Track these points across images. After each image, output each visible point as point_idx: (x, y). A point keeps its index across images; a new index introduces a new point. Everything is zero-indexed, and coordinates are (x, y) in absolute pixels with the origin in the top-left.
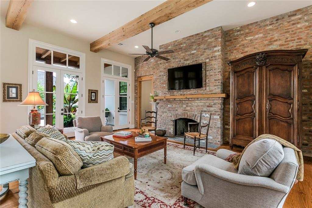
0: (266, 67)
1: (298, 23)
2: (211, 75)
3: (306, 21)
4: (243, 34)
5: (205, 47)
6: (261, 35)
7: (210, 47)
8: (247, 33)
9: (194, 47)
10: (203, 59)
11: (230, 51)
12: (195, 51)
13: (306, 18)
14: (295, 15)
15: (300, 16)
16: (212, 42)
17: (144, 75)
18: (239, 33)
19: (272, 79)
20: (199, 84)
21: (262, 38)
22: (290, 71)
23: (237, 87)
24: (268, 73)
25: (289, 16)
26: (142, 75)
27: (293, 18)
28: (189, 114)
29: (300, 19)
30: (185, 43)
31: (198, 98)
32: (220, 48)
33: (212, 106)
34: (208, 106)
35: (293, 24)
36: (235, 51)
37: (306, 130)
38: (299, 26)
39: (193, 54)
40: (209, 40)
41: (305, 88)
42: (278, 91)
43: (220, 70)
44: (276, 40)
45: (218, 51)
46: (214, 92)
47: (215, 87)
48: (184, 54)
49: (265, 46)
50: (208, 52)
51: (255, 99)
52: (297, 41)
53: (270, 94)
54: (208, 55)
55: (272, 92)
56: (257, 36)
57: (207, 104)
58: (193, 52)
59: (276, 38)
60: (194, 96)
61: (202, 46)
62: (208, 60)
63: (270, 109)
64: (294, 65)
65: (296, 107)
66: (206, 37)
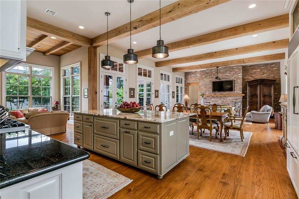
0: (262, 85)
1: (274, 68)
2: (237, 86)
3: (277, 67)
4: (251, 69)
5: (234, 73)
6: (259, 70)
7: (236, 73)
8: (253, 68)
9: (228, 72)
10: (233, 78)
11: (245, 75)
12: (228, 74)
13: (276, 66)
14: (273, 64)
15: (274, 65)
16: (237, 71)
17: (193, 82)
18: (249, 68)
19: (264, 89)
20: (231, 89)
21: (259, 71)
22: (271, 87)
23: (250, 92)
24: (263, 87)
25: (270, 64)
26: (191, 83)
27: (272, 65)
28: (225, 103)
29: (274, 66)
30: (223, 70)
31: (230, 96)
32: (242, 74)
33: (237, 100)
34: (236, 100)
35: (272, 68)
36: (247, 76)
37: (276, 108)
38: (274, 69)
39: (227, 75)
40: (236, 70)
41: (277, 92)
42: (267, 93)
43: (241, 84)
44: (265, 73)
45: (240, 75)
46: (238, 93)
47: (239, 91)
48: (222, 75)
49: (261, 75)
50: (235, 75)
51: (258, 97)
52: (273, 74)
53: (264, 95)
54: (236, 77)
55: (264, 94)
56: (257, 70)
57: (235, 99)
58: (227, 74)
59: (265, 72)
60: (229, 95)
61: (232, 72)
62: (235, 79)
63: (264, 100)
64: (272, 85)
65: (273, 99)
66: (234, 68)
